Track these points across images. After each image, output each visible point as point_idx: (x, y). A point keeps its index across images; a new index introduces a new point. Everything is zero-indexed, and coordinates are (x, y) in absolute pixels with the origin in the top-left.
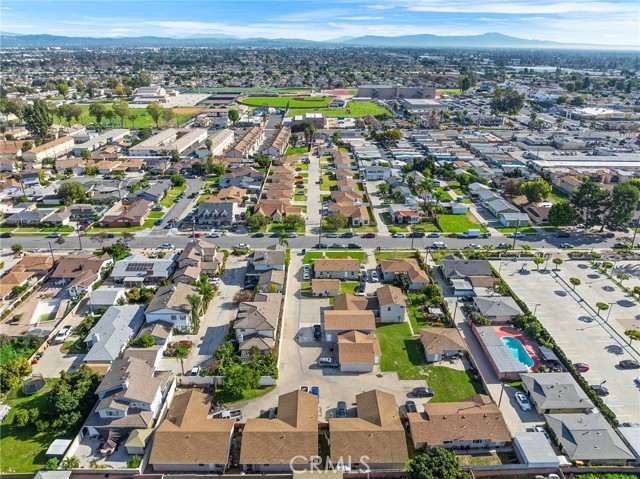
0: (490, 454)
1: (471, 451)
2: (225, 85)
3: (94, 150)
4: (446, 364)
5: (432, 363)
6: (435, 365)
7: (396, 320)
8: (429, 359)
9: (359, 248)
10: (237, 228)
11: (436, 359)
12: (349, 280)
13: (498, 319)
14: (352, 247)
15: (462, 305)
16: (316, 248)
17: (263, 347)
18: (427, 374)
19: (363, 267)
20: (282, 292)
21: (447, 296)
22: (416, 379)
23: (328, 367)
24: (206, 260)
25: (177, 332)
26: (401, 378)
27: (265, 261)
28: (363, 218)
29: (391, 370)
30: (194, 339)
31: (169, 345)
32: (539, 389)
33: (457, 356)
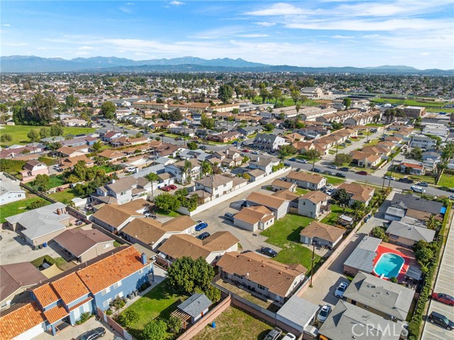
0: (266, 301)
1: (254, 293)
2: (370, 92)
3: (245, 112)
4: (313, 248)
6: (303, 245)
7: (310, 216)
8: (301, 240)
9: (344, 177)
10: (274, 152)
11: (306, 242)
12: (310, 189)
13: (399, 240)
14: (338, 175)
15: (382, 225)
16: (312, 170)
17: (200, 196)
18: (288, 247)
19: (328, 185)
20: (250, 181)
21: (375, 217)
22: (277, 246)
23: (229, 219)
24: (229, 157)
25: (176, 182)
26: (267, 241)
27: (255, 163)
28: (367, 161)
29: (266, 236)
30: (179, 187)
31: (166, 185)
32: (359, 285)
33: (326, 247)
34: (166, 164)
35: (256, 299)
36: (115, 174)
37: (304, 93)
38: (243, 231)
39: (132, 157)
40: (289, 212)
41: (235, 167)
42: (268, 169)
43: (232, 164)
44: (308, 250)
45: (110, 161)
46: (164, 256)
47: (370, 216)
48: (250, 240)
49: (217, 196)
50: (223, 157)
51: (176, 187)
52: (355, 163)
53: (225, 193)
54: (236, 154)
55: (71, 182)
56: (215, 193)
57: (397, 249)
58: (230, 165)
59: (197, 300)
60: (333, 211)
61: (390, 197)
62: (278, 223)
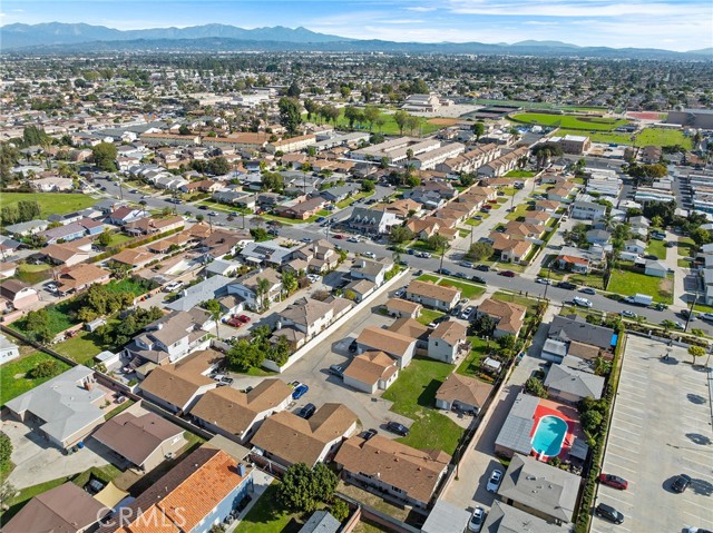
0: (403, 508)
1: (387, 497)
2: (510, 98)
3: (326, 149)
4: (453, 416)
5: (439, 409)
6: (441, 412)
7: (444, 359)
8: (438, 404)
9: (483, 283)
10: (380, 238)
11: (445, 407)
12: (439, 309)
13: (561, 395)
14: (476, 280)
15: (538, 368)
16: (438, 272)
17: (290, 338)
18: (422, 417)
19: (463, 302)
20: (357, 301)
21: (529, 355)
22: (406, 416)
23: (336, 375)
24: (319, 257)
25: (247, 308)
26: (392, 409)
27: (361, 270)
28: (513, 253)
29: (391, 400)
30: (255, 318)
31: (233, 316)
32: (516, 476)
33: (470, 413)
34: (225, 273)
35: (391, 507)
36: (149, 296)
37: (411, 104)
38: (358, 393)
39: (167, 258)
40: (416, 356)
41: (329, 272)
42: (379, 278)
43: (324, 268)
44: (448, 420)
45: (134, 269)
46: (260, 453)
47: (521, 355)
48: (369, 409)
49: (314, 336)
50: (311, 257)
51: (249, 319)
52: (497, 256)
53: (324, 328)
54: (329, 251)
55: (86, 321)
56: (310, 331)
57: (559, 408)
58: (322, 270)
59: (322, 523)
60: (475, 349)
61: (547, 319)
62: (404, 377)
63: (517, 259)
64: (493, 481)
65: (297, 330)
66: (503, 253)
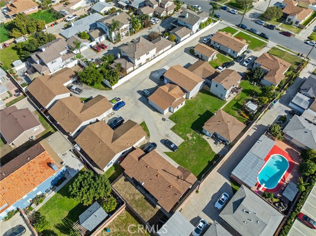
0: (155, 207)
1: (147, 196)
4: (211, 142)
6: (204, 137)
7: (219, 96)
8: (203, 131)
11: (208, 134)
12: (230, 55)
13: (292, 141)
14: (263, 36)
15: (284, 114)
16: (238, 26)
17: (123, 66)
18: (190, 138)
19: (248, 52)
20: (177, 41)
21: (280, 102)
22: (180, 136)
23: (145, 96)
24: (161, 6)
25: (107, 39)
26: (173, 129)
27: (184, 20)
28: (296, 18)
29: (175, 121)
30: (110, 46)
31: (97, 43)
32: (237, 204)
33: (224, 142)
34: (102, 12)
35: (148, 204)
36: (56, 23)
38: (155, 113)
40: (202, 91)
41: (166, 18)
42: (196, 27)
43: (163, 14)
44: (207, 144)
45: (53, 4)
46: (79, 149)
47: (275, 102)
48: (158, 126)
49: (140, 65)
50: (156, 6)
51: (106, 47)
52: (284, 18)
53: (148, 60)
54: (169, 2)
56: (137, 62)
57: (287, 150)
58: (162, 15)
59: (94, 214)
60: (244, 91)
61: (304, 74)
62: (189, 104)
63: (297, 23)
64: (220, 202)
65: (129, 61)
66: (289, 17)
